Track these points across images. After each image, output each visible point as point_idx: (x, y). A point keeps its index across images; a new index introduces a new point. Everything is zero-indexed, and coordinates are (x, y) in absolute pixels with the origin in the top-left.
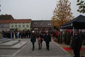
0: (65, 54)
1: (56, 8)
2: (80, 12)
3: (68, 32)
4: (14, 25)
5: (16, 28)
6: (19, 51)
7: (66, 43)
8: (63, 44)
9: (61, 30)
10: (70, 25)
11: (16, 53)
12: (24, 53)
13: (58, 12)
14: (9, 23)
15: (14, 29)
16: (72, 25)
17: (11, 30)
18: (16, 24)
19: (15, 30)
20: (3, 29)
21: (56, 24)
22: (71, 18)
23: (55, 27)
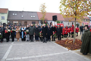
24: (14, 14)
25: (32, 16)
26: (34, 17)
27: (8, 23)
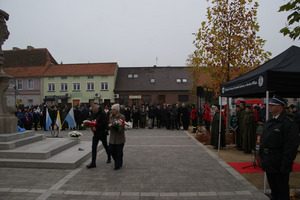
0: (238, 185)
1: (204, 23)
2: (293, 36)
3: (247, 110)
4: (58, 82)
5: (64, 94)
6: (73, 173)
7: (239, 148)
8: (230, 149)
9: (223, 101)
10: (254, 83)
11: (62, 182)
12: (90, 181)
13: (212, 36)
14: (39, 77)
15: (59, 97)
16: (261, 84)
17: (45, 100)
18: (64, 81)
19: (60, 101)
20: (18, 97)
21: (207, 81)
22: (258, 58)
23: (200, 91)
24: (130, 76)
25: (179, 81)
26: (185, 81)
27: (116, 99)
